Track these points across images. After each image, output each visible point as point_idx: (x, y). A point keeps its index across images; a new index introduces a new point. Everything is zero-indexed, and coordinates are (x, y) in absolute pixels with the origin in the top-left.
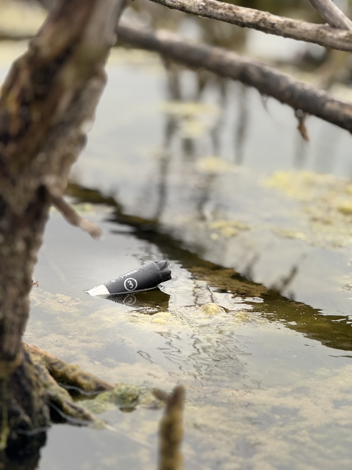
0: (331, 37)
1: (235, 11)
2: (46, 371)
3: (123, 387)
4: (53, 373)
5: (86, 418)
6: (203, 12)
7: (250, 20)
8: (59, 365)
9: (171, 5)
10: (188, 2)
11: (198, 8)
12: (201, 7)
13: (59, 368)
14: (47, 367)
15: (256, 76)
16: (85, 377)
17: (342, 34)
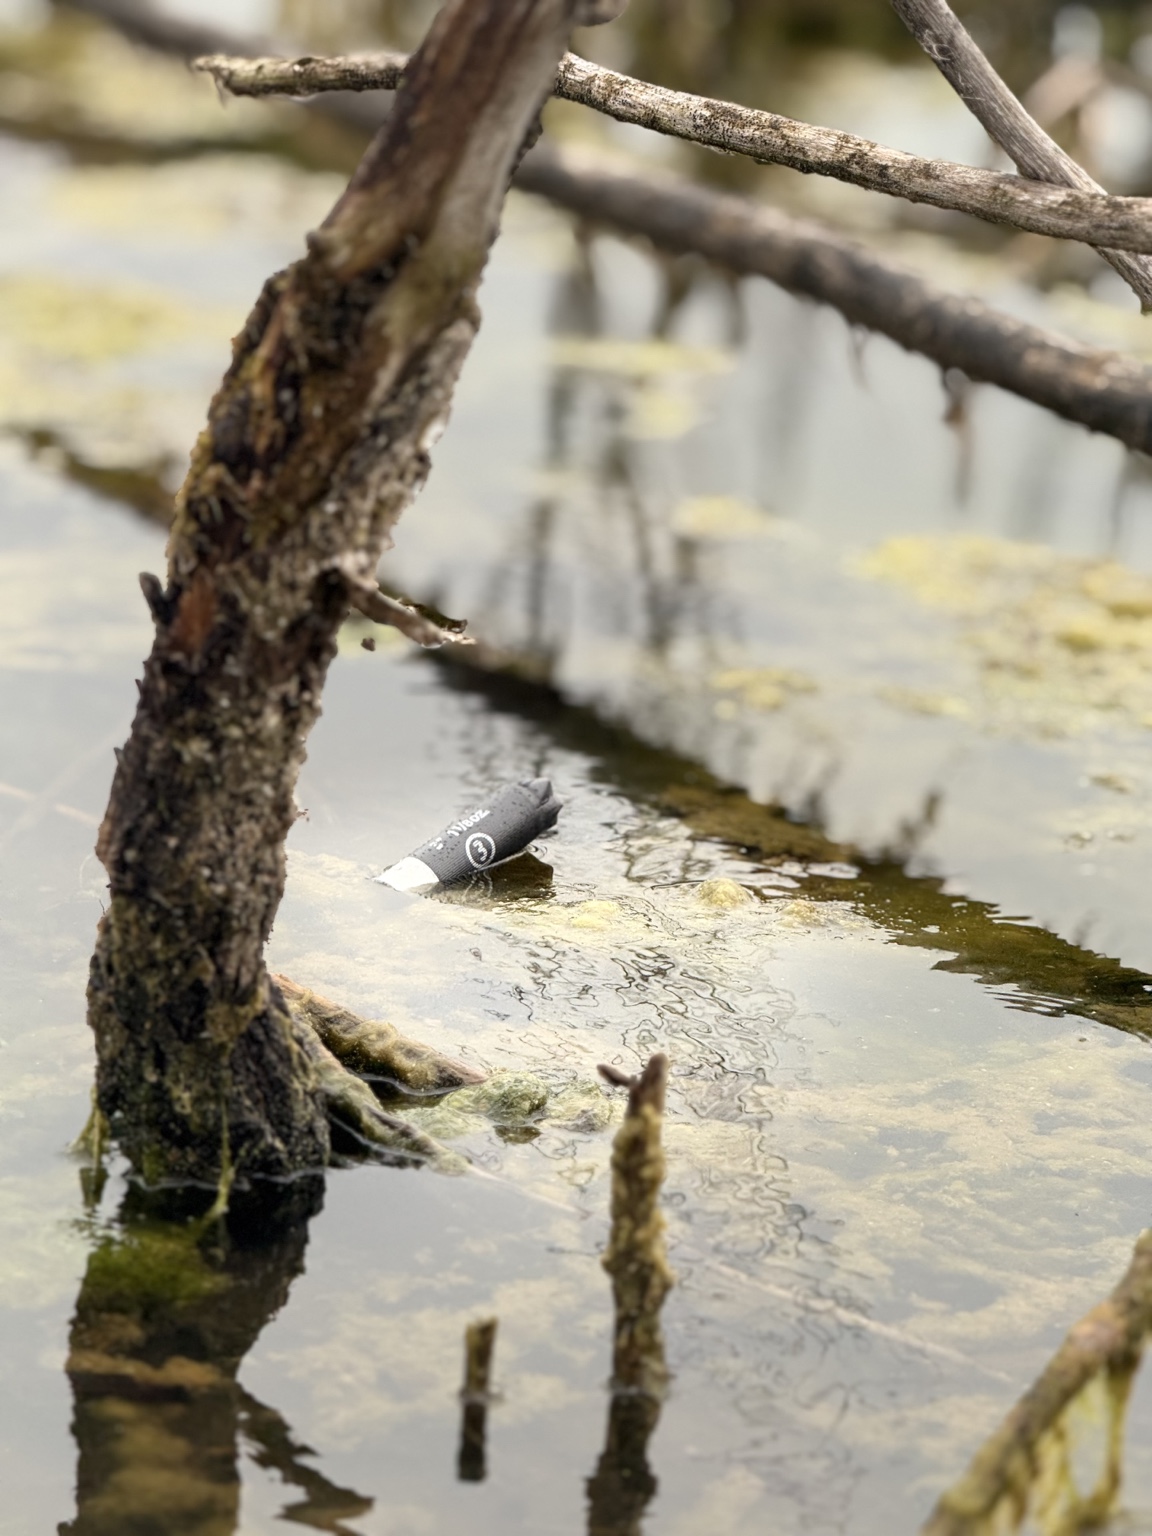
0: (1028, 204)
1: (786, 132)
2: (314, 1036)
3: (507, 1079)
4: (330, 1041)
5: (419, 1147)
6: (707, 133)
7: (826, 157)
8: (344, 1024)
9: (621, 112)
10: (666, 107)
11: (691, 123)
12: (699, 122)
13: (345, 1031)
14: (314, 1027)
15: (835, 274)
16: (411, 1053)
17: (1057, 196)
